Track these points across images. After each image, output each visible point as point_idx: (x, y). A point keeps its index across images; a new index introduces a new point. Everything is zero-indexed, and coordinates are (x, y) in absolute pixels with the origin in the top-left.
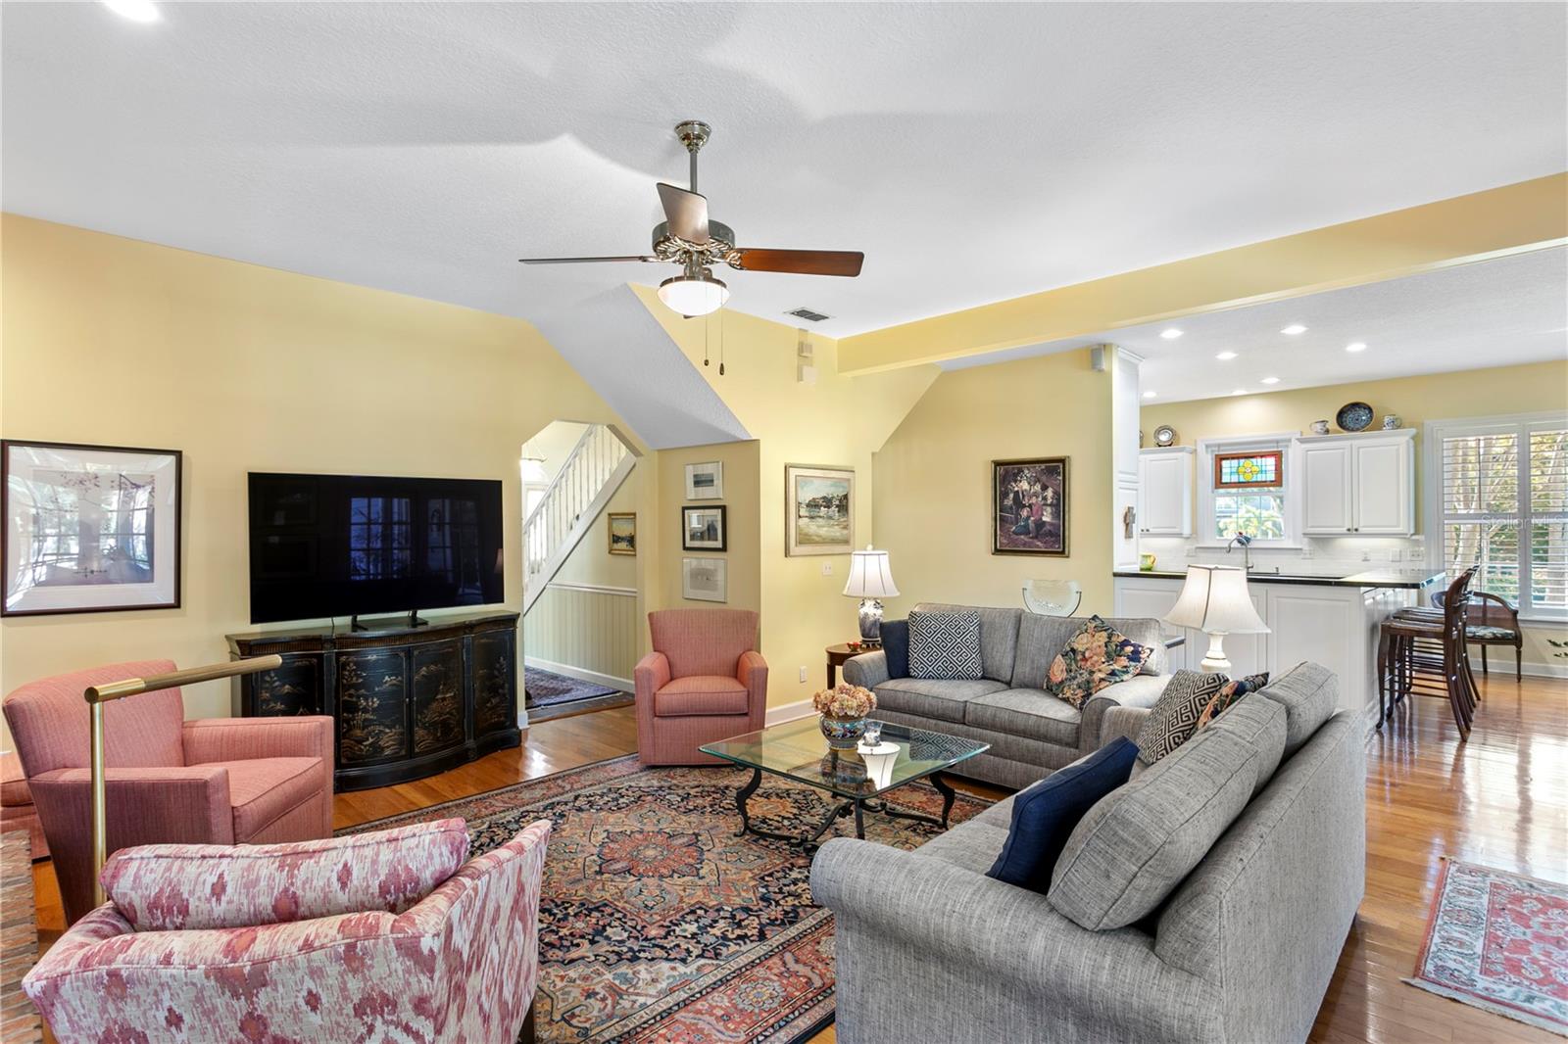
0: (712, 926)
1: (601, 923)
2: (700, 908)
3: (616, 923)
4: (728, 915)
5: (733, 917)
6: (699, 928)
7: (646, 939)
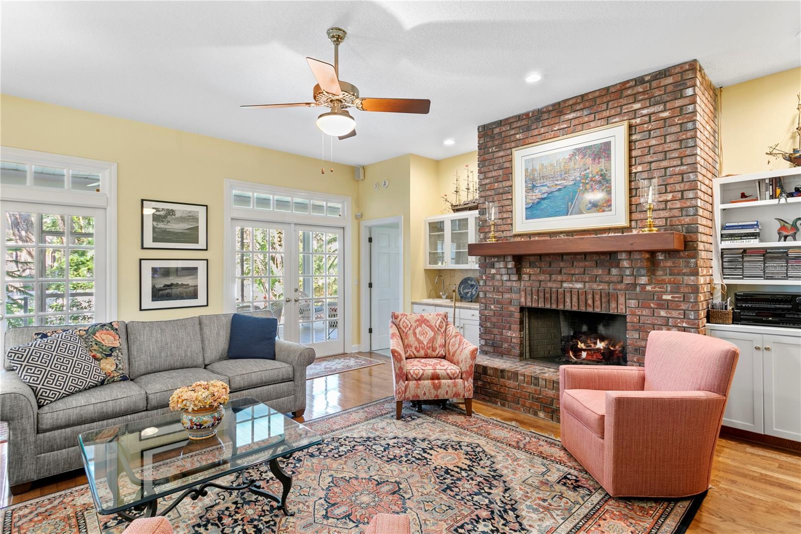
0: (332, 449)
1: (387, 452)
2: (336, 458)
3: (379, 452)
4: (322, 454)
5: (320, 453)
6: (338, 449)
7: (364, 445)
